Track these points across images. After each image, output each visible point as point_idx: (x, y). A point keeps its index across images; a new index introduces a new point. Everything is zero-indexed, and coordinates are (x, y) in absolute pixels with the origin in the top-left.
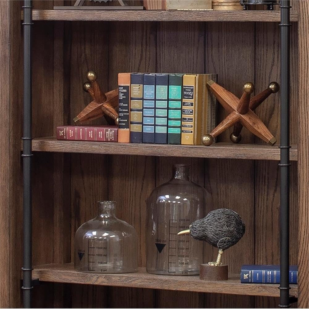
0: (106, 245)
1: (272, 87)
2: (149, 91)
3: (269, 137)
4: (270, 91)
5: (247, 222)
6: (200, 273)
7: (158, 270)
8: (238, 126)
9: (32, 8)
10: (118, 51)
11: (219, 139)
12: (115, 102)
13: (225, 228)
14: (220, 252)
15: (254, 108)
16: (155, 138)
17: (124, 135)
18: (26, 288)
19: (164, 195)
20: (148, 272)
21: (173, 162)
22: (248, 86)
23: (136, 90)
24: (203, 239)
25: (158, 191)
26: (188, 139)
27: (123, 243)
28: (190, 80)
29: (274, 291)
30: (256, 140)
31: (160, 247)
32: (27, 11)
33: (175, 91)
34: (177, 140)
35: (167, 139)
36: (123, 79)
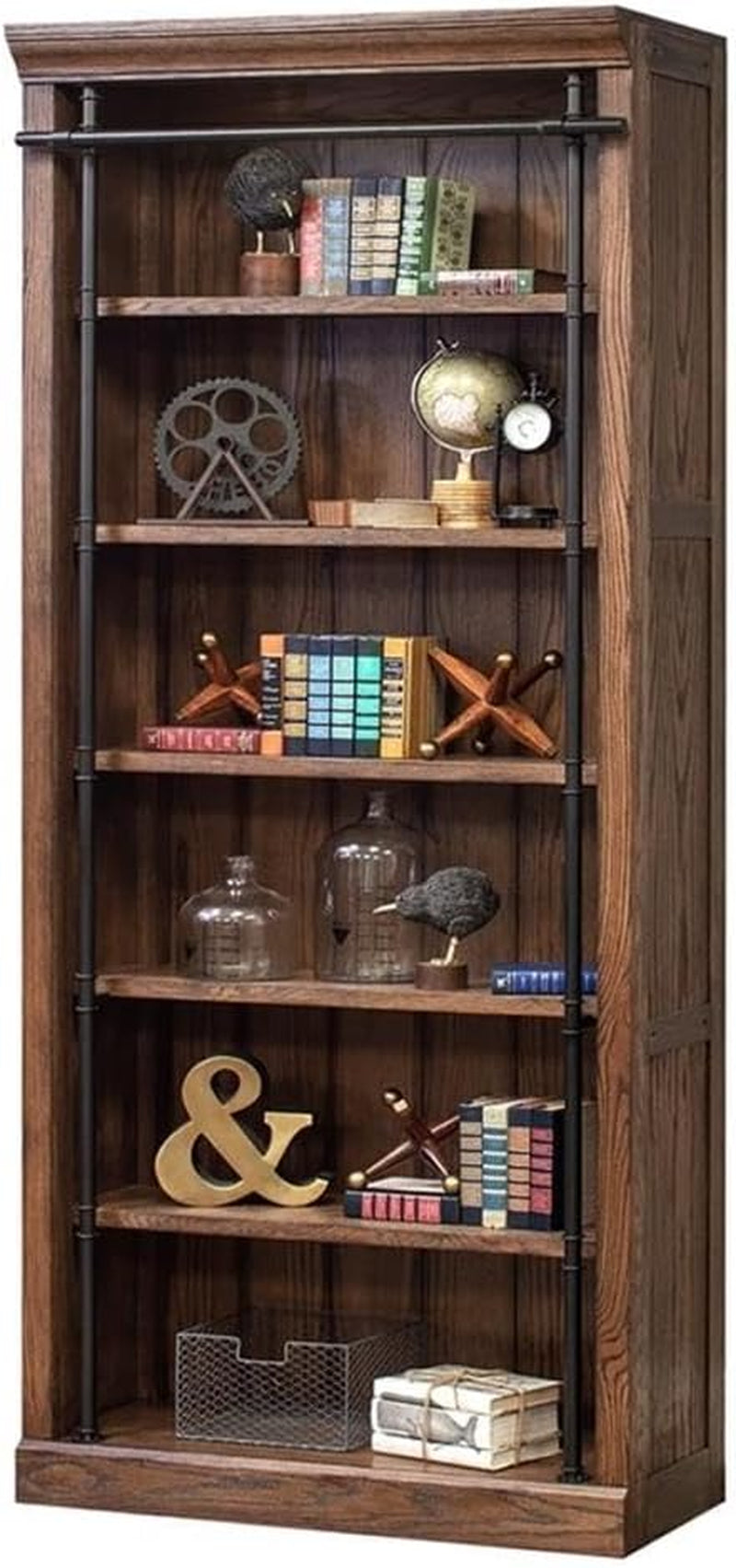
0: (239, 933)
1: (550, 659)
2: (319, 666)
3: (545, 745)
4: (547, 666)
5: (502, 888)
6: (416, 978)
7: (337, 974)
8: (487, 727)
9: (95, 522)
10: (260, 598)
11: (451, 749)
12: (255, 686)
13: (462, 901)
14: (454, 941)
15: (516, 696)
16: (330, 747)
17: (272, 742)
18: (84, 1009)
19: (347, 844)
20: (317, 977)
21: (364, 789)
22: (504, 658)
23: (294, 664)
24: (421, 919)
25: (337, 837)
26: (392, 748)
27: (270, 927)
28: (397, 647)
29: (553, 1007)
30: (521, 750)
31: (341, 935)
32: (85, 528)
33: (369, 666)
34: (373, 749)
35: (354, 748)
36: (271, 645)
